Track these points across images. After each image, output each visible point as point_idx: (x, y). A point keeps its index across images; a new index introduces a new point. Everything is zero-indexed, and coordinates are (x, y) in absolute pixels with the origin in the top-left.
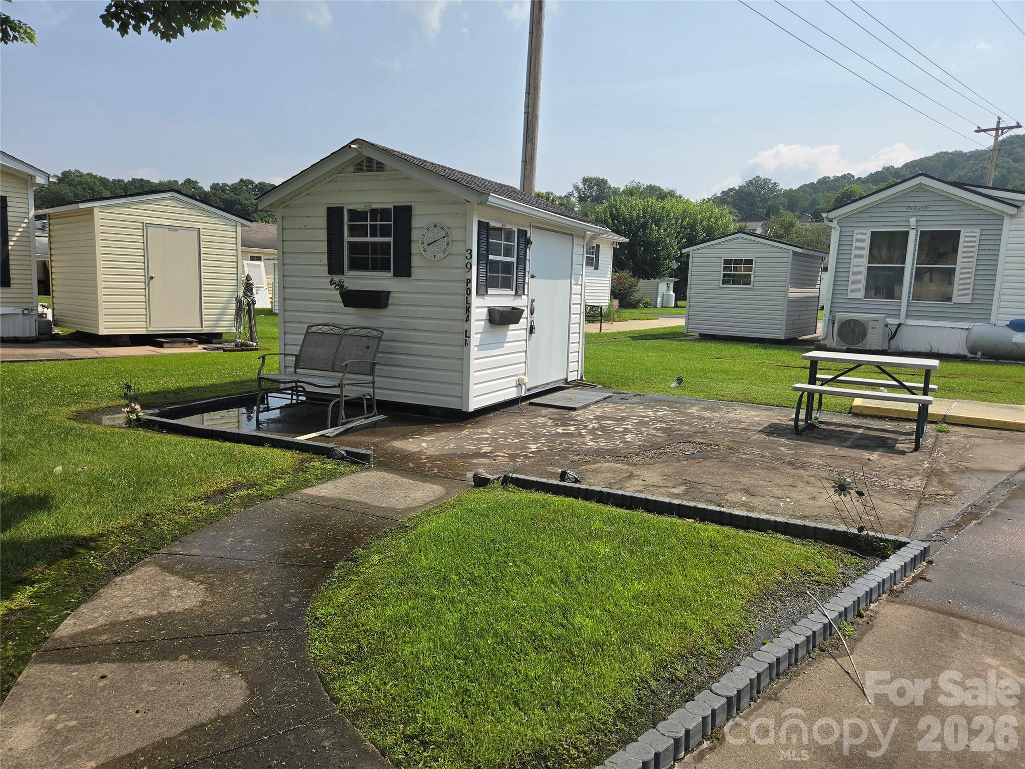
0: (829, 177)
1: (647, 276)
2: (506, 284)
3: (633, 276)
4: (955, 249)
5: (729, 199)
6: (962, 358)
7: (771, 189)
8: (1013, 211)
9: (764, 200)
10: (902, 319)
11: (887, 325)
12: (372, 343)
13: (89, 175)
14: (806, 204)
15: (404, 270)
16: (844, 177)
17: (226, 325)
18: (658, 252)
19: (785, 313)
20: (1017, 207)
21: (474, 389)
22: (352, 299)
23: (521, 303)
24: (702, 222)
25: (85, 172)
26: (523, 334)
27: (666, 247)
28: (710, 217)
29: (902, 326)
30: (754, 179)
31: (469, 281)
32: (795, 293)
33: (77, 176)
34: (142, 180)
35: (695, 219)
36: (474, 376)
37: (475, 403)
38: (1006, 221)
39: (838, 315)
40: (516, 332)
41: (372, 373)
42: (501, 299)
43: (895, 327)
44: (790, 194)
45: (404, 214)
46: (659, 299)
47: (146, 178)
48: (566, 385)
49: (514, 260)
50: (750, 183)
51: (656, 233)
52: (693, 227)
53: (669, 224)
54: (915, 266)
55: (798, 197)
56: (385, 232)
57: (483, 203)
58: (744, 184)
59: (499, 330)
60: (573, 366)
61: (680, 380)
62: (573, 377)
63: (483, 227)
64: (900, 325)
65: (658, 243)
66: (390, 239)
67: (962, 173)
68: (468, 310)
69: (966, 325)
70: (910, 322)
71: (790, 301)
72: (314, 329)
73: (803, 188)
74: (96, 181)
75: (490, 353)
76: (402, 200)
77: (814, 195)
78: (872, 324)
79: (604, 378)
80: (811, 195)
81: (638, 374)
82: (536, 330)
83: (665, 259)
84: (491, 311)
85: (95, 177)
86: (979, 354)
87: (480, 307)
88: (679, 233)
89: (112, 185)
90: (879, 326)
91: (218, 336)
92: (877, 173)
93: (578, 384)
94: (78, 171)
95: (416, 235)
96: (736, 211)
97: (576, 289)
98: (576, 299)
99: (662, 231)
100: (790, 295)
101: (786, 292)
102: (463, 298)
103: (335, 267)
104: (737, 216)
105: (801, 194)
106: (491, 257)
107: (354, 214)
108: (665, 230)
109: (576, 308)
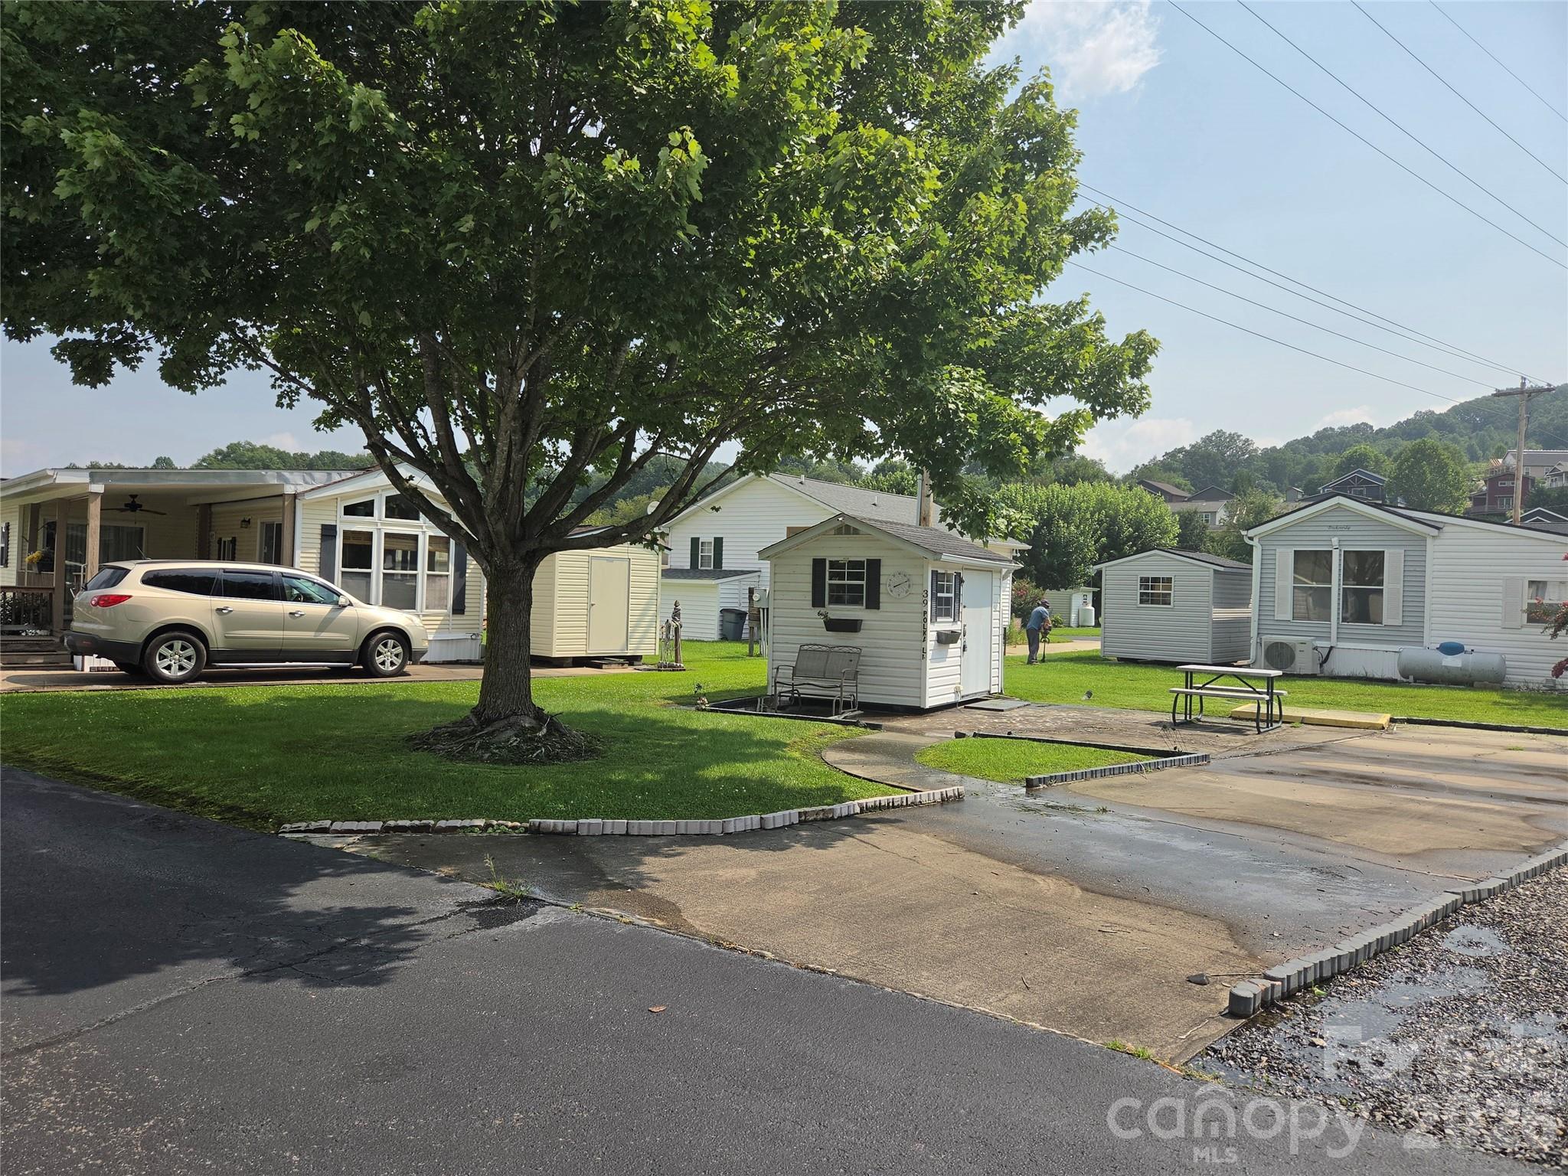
0: (1332, 429)
1: (1055, 586)
2: (948, 614)
3: (1037, 587)
4: (1380, 570)
5: (1176, 465)
6: (1392, 682)
7: (1241, 448)
8: (1435, 532)
9: (1233, 464)
10: (1333, 642)
11: (1316, 648)
12: (853, 657)
13: (264, 448)
14: (1298, 470)
15: (874, 603)
16: (1357, 428)
17: (649, 647)
18: (1070, 554)
19: (1210, 635)
20: (1438, 528)
21: (929, 692)
22: (833, 625)
23: (957, 627)
24: (1126, 513)
25: (258, 443)
26: (959, 651)
27: (1080, 548)
28: (1139, 507)
29: (1334, 650)
30: (1214, 434)
31: (925, 613)
32: (1221, 614)
33: (248, 450)
34: (333, 453)
35: (1117, 511)
36: (929, 682)
37: (930, 703)
38: (1429, 541)
39: (1264, 637)
40: (954, 649)
41: (855, 678)
42: (945, 625)
43: (1327, 650)
44: (1271, 454)
45: (874, 565)
46: (1073, 616)
47: (338, 451)
48: (990, 695)
49: (952, 595)
50: (1207, 440)
51: (1065, 530)
52: (1113, 521)
53: (1083, 520)
54: (1342, 586)
55: (1285, 460)
56: (859, 577)
57: (939, 560)
58: (1199, 441)
59: (943, 647)
60: (995, 680)
61: (1089, 694)
62: (995, 690)
63: (935, 573)
64: (1331, 648)
65: (1068, 544)
66: (864, 583)
67: (1545, 420)
68: (925, 633)
69: (1396, 648)
70: (1341, 645)
71: (1214, 622)
72: (806, 647)
73: (1292, 446)
74: (272, 456)
75: (938, 665)
76: (873, 555)
77: (1311, 457)
78: (1299, 647)
79: (1021, 692)
80: (1304, 456)
81: (1051, 690)
82: (968, 649)
83: (1079, 564)
84: (939, 634)
85: (271, 451)
86: (1411, 678)
87: (933, 629)
88: (1096, 531)
89: (293, 461)
90: (1308, 649)
91: (638, 658)
92: (1408, 422)
93: (999, 696)
94: (249, 443)
95: (883, 580)
96: (1188, 483)
97: (996, 615)
98: (995, 623)
99: (1072, 528)
100: (1214, 616)
101: (1210, 612)
102: (921, 625)
103: (817, 601)
104: (1189, 491)
105: (1290, 454)
106: (939, 595)
107: (833, 564)
108: (1077, 527)
109: (996, 631)
